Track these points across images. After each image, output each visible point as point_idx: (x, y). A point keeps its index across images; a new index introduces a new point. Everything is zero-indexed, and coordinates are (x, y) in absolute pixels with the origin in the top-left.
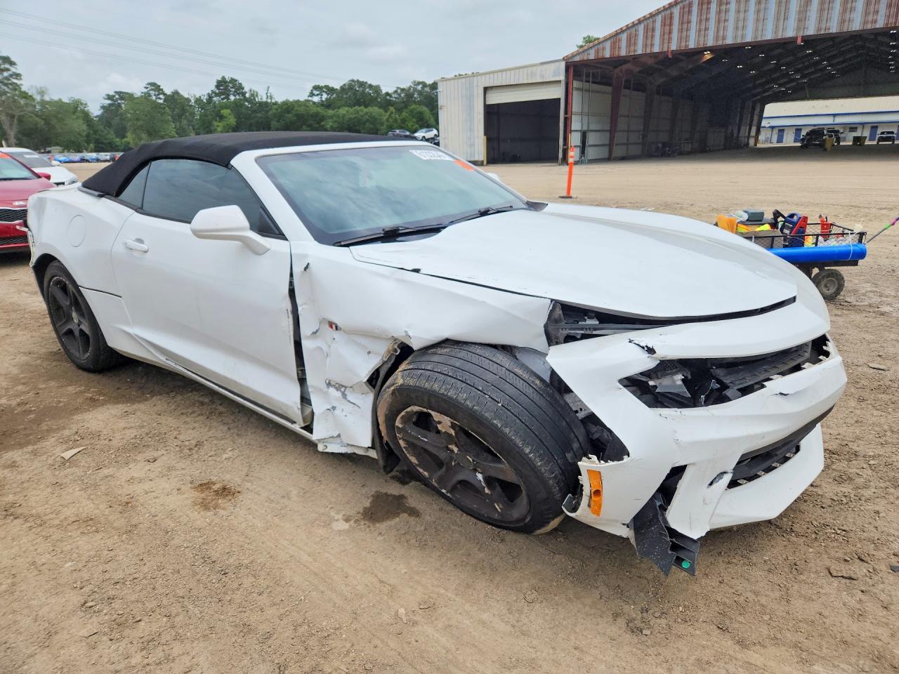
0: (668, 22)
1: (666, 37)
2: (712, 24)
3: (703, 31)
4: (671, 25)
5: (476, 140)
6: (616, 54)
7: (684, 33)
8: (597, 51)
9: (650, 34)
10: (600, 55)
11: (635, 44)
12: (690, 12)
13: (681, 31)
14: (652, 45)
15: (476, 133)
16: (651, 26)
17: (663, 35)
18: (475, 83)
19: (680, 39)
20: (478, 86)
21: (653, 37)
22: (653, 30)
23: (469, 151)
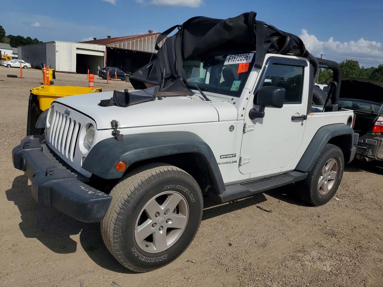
0: (133, 43)
1: (133, 46)
2: (142, 46)
3: (140, 47)
4: (133, 44)
5: (73, 65)
6: (120, 48)
7: (137, 47)
8: (115, 46)
9: (129, 45)
10: (116, 47)
11: (125, 46)
12: (137, 42)
13: (136, 46)
14: (129, 48)
15: (73, 63)
16: (129, 43)
17: (132, 46)
18: (73, 46)
19: (136, 48)
20: (74, 47)
21: (129, 46)
22: (129, 44)
23: (69, 68)
